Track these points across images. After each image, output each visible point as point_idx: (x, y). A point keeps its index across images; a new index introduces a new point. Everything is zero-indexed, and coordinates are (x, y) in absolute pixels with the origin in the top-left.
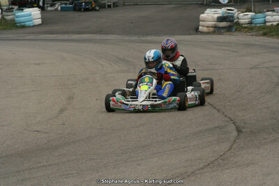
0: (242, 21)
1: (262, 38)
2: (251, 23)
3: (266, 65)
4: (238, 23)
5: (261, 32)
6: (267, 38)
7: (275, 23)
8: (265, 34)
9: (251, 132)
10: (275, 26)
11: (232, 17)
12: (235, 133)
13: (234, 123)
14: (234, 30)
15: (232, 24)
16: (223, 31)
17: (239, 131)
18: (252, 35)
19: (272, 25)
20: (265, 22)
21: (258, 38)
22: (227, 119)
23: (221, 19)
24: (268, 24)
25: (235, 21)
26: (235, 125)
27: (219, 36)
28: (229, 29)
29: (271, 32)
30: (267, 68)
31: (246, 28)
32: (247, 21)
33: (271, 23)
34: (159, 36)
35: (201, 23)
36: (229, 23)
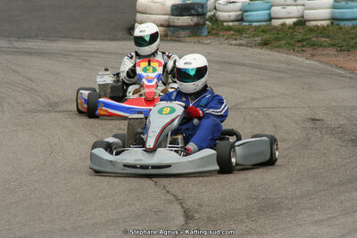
0: (222, 15)
1: (258, 51)
2: (241, 19)
3: (256, 104)
4: (214, 19)
5: (258, 39)
6: (267, 52)
7: (290, 22)
8: (265, 44)
9: (210, 219)
10: (290, 27)
11: (203, 6)
12: (181, 220)
13: (181, 204)
14: (205, 33)
15: (202, 21)
16: (183, 33)
17: (188, 216)
18: (240, 45)
19: (284, 25)
20: (270, 19)
21: (250, 50)
22: (169, 197)
23: (179, 10)
24: (276, 23)
25: (209, 14)
26: (183, 207)
27: (173, 44)
28: (195, 30)
29: (278, 39)
30: (258, 109)
31: (229, 29)
32: (233, 15)
33: (280, 21)
34: (51, 41)
35: (139, 16)
36: (195, 19)
